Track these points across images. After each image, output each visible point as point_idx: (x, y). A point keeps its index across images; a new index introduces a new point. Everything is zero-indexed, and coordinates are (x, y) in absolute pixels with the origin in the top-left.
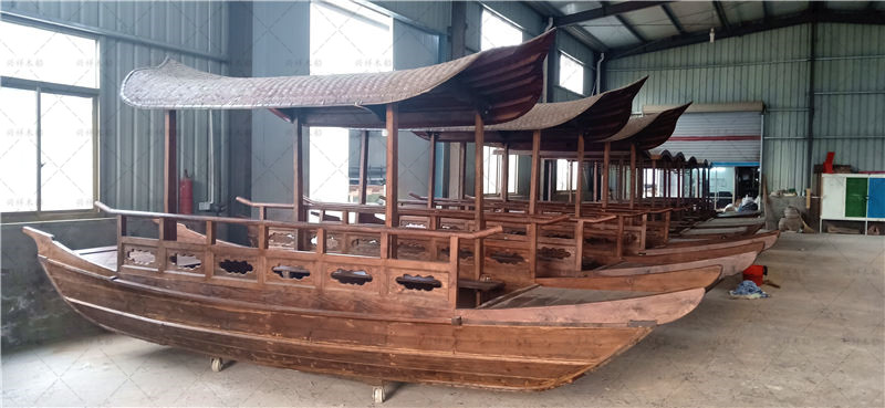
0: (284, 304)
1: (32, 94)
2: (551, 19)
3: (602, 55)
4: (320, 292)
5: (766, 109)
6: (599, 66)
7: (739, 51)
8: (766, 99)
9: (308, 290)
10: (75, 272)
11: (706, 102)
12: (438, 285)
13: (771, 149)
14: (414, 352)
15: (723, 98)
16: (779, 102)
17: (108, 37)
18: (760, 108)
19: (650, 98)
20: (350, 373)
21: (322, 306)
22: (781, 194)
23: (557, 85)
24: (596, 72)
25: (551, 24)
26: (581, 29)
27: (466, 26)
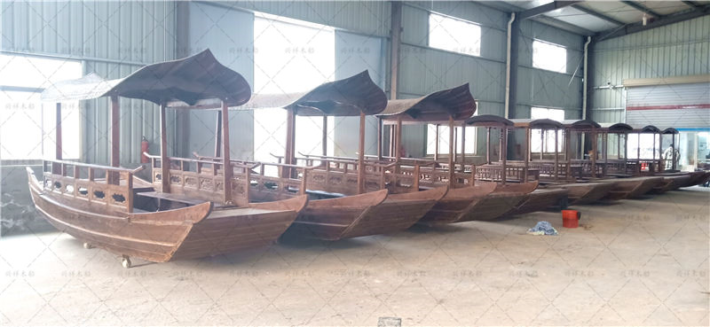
2: (513, 14)
3: (589, 38)
4: (90, 202)
6: (586, 47)
9: (87, 201)
10: (35, 192)
12: (124, 199)
19: (632, 74)
21: (91, 211)
23: (529, 67)
24: (584, 52)
25: (513, 19)
26: (551, 18)
27: (401, 30)
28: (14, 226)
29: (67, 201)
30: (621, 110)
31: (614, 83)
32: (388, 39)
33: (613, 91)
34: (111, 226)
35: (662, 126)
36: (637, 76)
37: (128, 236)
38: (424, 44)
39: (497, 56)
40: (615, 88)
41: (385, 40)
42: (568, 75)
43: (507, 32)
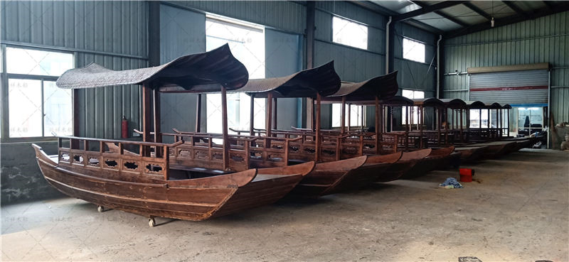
0: (109, 178)
1: (39, 81)
2: (391, 18)
3: (441, 36)
4: (120, 172)
5: (552, 67)
6: (438, 43)
7: (532, 29)
8: (552, 61)
9: (116, 172)
10: (46, 164)
11: (511, 64)
12: (161, 169)
13: (556, 95)
14: (154, 201)
15: (523, 61)
16: (562, 63)
17: (79, 52)
18: (547, 66)
20: (136, 212)
21: (121, 179)
22: (563, 125)
23: (401, 58)
24: (436, 47)
25: (390, 21)
26: (417, 21)
27: (315, 28)
28: (21, 194)
29: (92, 172)
30: (465, 91)
31: (459, 71)
32: (305, 36)
33: (460, 77)
34: (144, 191)
35: (502, 103)
36: (477, 65)
37: (165, 200)
38: (329, 41)
39: (379, 50)
40: (460, 74)
41: (302, 37)
42: (426, 64)
43: (385, 31)
